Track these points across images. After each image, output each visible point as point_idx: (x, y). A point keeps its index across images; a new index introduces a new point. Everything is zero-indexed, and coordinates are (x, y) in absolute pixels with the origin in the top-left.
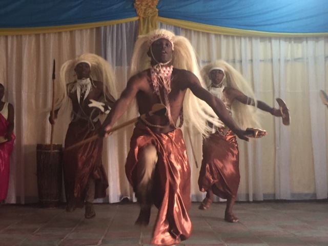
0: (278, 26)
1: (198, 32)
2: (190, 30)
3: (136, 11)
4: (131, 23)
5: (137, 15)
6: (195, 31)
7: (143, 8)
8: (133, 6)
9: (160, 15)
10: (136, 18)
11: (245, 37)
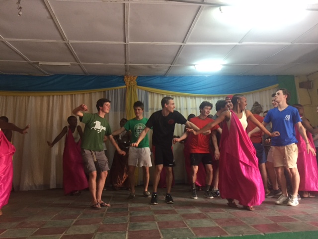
0: (199, 91)
1: (158, 94)
2: (154, 93)
3: (125, 82)
4: (122, 88)
5: (126, 85)
6: (156, 93)
7: (129, 81)
8: (123, 80)
9: (138, 84)
10: (125, 86)
11: (182, 96)
